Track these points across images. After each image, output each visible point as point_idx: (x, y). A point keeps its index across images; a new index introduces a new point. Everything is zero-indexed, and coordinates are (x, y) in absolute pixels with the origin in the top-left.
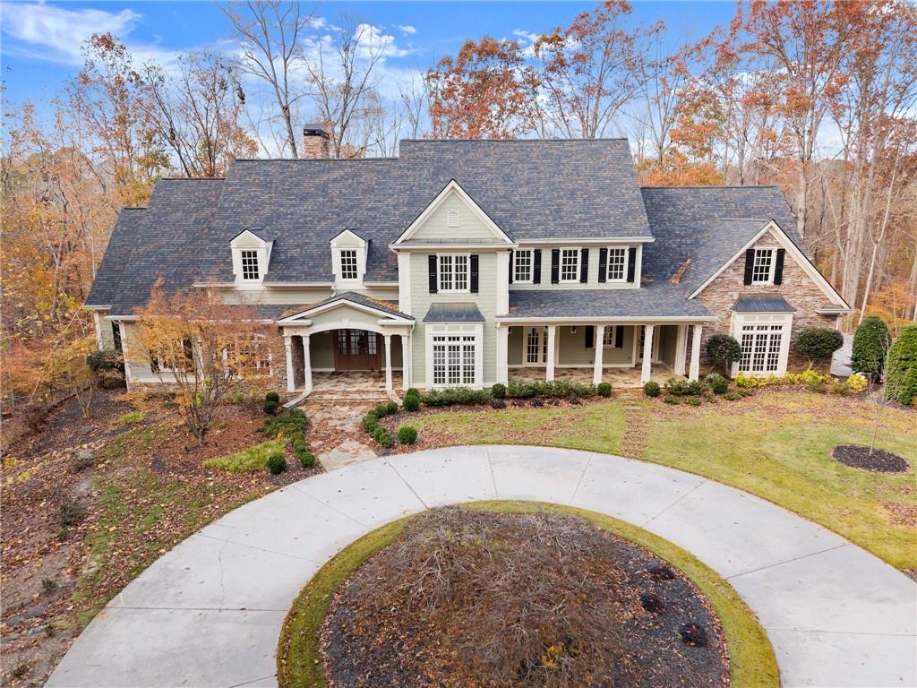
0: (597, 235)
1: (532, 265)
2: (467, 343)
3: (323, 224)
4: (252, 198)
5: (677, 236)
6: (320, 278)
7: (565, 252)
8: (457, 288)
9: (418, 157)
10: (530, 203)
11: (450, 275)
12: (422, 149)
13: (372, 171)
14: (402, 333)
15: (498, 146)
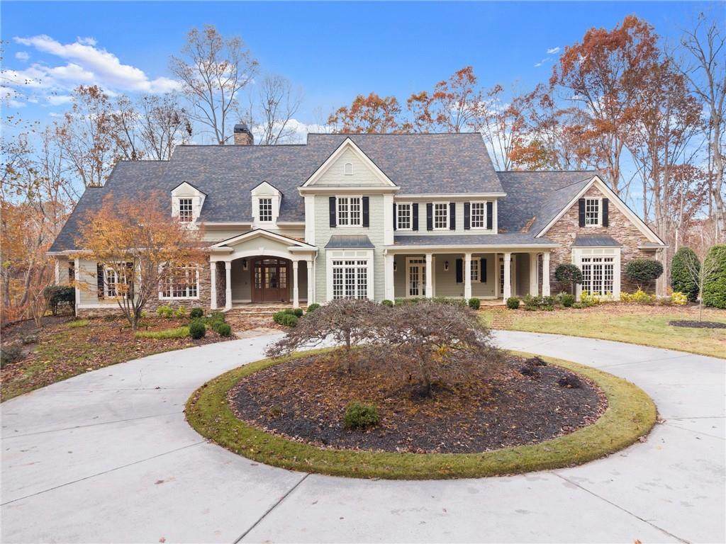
0: (462, 192)
1: (411, 216)
2: (361, 266)
3: (246, 185)
4: (191, 169)
5: (523, 202)
6: (242, 219)
7: (437, 206)
8: (352, 224)
9: (321, 144)
10: (408, 172)
11: (347, 213)
12: (325, 139)
13: (286, 152)
14: (308, 258)
15: (382, 137)
